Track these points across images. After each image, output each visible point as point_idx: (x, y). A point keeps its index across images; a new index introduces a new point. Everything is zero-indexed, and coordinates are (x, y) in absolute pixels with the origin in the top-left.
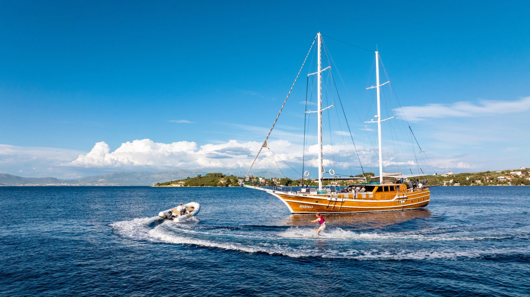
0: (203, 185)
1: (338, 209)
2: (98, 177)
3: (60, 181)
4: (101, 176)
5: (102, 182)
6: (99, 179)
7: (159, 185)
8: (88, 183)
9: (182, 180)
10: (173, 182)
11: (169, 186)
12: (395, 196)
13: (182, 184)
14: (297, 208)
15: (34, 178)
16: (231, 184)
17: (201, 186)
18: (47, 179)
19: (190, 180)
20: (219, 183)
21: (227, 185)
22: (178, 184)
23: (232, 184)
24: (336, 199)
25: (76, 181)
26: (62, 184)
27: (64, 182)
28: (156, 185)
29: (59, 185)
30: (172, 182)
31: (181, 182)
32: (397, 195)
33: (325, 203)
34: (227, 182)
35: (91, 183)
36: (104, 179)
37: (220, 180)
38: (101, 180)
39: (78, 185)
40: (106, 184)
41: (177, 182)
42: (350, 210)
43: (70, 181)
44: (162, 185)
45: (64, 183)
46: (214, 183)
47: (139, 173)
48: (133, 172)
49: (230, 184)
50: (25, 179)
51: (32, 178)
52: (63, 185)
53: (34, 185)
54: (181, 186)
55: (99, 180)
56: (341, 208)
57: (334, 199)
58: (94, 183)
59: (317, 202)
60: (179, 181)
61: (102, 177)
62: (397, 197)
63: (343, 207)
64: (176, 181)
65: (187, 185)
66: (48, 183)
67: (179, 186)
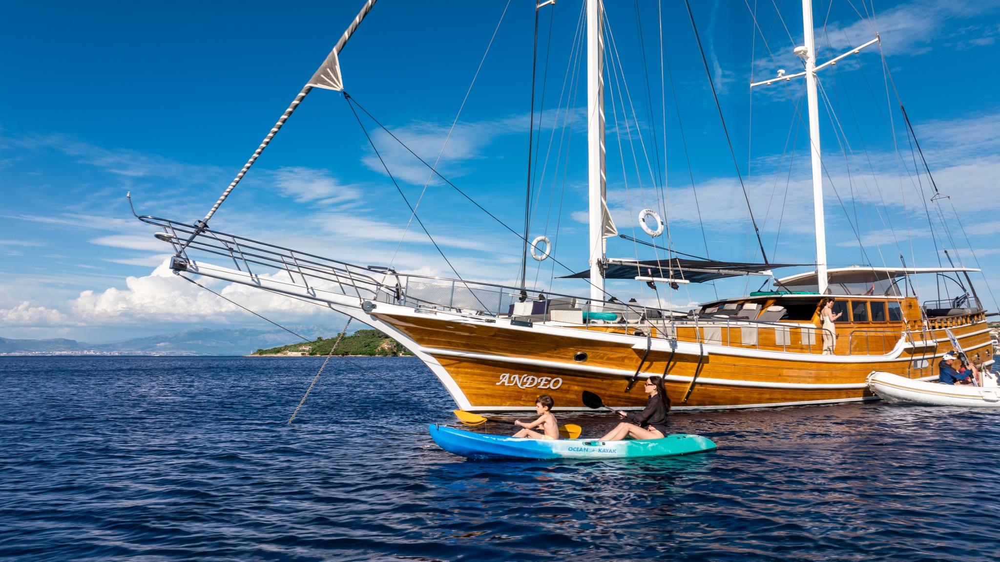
0: (347, 353)
1: (683, 393)
2: (157, 339)
3: (82, 346)
4: (162, 338)
5: (164, 349)
6: (159, 343)
7: (260, 354)
8: (137, 350)
9: (305, 344)
10: (289, 347)
11: (279, 355)
12: (896, 339)
13: (304, 351)
14: (488, 389)
15: (28, 340)
16: (403, 352)
17: (343, 355)
18: (56, 343)
19: (321, 343)
20: (379, 348)
21: (395, 354)
22: (298, 351)
23: (405, 351)
24: (673, 344)
25: (113, 346)
26: (86, 353)
27: (90, 348)
28: (254, 354)
29: (79, 353)
30: (286, 348)
31: (304, 348)
32: (903, 338)
33: (620, 362)
34: (395, 347)
35: (142, 349)
36: (168, 343)
37: (381, 343)
38: (162, 344)
39: (117, 354)
40: (171, 351)
41: (295, 348)
42: (734, 394)
43: (102, 346)
44: (266, 354)
45: (89, 350)
46: (369, 349)
47: (236, 331)
48: (225, 330)
49: (401, 350)
50: (11, 341)
51: (25, 340)
52: (88, 353)
53: (30, 354)
54: (303, 354)
55: (158, 345)
56: (692, 388)
57: (661, 345)
58: (148, 349)
59: (581, 358)
60: (300, 345)
61: (165, 339)
62: (902, 345)
63: (701, 384)
64: (295, 346)
65: (316, 354)
66: (58, 349)
67: (299, 354)
